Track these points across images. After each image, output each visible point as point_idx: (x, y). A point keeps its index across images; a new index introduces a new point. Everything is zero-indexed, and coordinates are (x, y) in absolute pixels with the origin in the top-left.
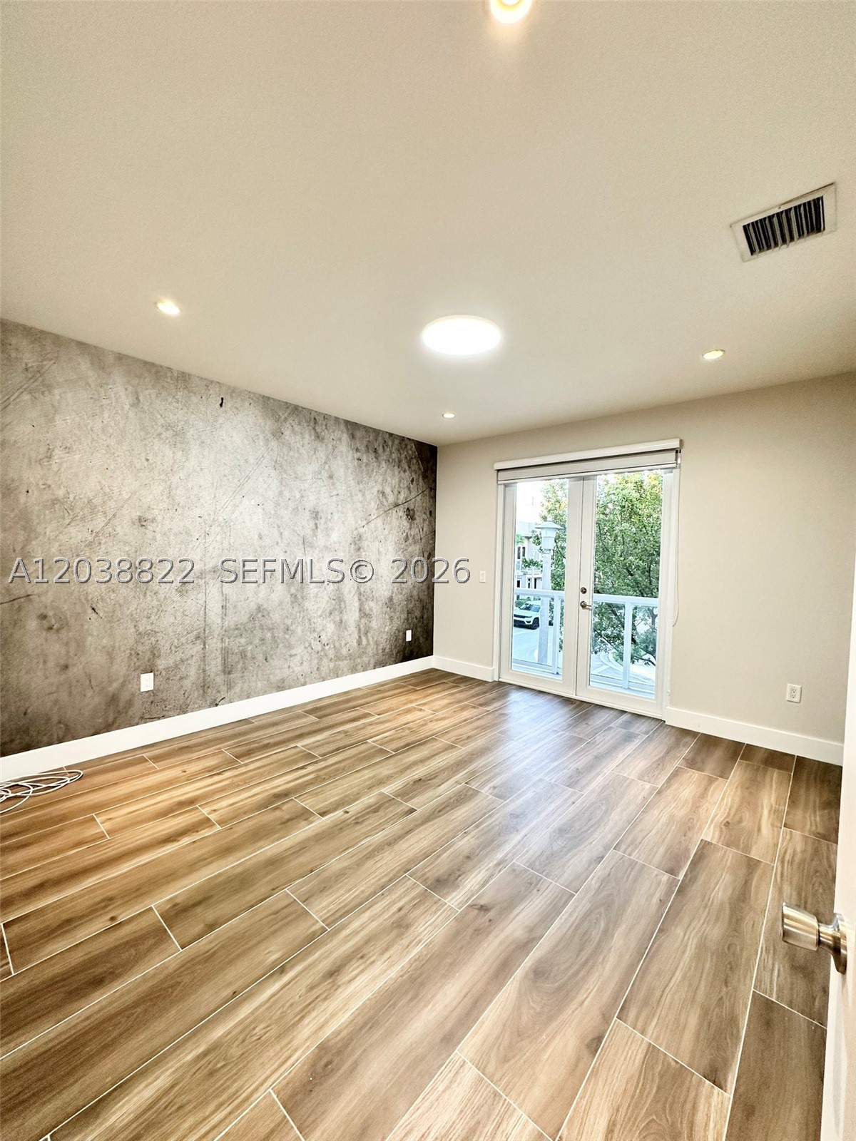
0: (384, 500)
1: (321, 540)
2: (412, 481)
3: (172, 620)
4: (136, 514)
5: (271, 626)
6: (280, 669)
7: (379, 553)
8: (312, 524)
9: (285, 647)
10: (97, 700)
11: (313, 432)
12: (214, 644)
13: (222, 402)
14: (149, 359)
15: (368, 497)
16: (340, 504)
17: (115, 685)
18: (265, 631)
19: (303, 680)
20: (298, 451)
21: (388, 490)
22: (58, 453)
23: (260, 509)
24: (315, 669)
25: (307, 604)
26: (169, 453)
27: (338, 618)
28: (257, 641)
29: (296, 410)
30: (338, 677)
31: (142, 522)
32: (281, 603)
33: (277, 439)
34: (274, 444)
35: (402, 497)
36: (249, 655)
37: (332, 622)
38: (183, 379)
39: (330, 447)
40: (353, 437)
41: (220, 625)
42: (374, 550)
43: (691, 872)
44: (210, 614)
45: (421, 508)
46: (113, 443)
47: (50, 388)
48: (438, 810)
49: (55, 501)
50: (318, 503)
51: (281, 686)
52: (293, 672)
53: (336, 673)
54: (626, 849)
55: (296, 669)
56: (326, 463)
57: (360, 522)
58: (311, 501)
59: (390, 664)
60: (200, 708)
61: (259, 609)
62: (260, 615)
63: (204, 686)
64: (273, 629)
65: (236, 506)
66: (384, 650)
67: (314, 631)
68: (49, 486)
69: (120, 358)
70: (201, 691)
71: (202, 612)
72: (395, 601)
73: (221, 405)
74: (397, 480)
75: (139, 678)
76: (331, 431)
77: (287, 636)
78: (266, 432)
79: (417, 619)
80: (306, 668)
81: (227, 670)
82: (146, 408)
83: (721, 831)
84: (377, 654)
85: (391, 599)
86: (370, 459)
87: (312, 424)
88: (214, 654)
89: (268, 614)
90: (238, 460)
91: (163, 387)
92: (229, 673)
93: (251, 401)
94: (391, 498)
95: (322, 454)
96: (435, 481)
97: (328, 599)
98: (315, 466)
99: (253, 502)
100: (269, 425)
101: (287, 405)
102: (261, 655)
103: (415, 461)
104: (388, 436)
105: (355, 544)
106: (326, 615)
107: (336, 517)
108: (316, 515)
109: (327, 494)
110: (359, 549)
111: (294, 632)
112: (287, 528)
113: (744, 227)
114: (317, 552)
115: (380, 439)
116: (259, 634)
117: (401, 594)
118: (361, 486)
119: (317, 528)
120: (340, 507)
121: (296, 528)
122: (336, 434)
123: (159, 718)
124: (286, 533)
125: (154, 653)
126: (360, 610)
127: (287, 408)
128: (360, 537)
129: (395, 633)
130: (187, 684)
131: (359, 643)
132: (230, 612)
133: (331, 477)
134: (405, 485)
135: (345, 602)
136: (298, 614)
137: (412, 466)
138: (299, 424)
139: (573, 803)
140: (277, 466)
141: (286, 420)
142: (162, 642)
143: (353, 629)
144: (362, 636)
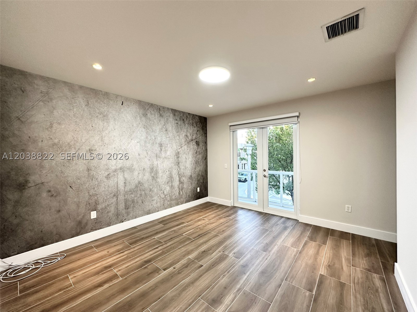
0: (187, 138)
1: (163, 155)
2: (198, 131)
3: (103, 189)
4: (88, 148)
5: (144, 189)
6: (148, 206)
7: (186, 158)
8: (159, 149)
9: (150, 197)
10: (73, 224)
11: (159, 114)
12: (121, 198)
13: (123, 103)
14: (92, 87)
15: (181, 138)
16: (170, 140)
17: (80, 217)
18: (142, 191)
19: (157, 210)
20: (153, 121)
21: (189, 135)
22: (55, 125)
23: (139, 144)
24: (162, 205)
25: (159, 180)
26: (101, 123)
27: (171, 185)
28: (139, 195)
29: (152, 105)
30: (171, 207)
31: (90, 151)
32: (148, 180)
33: (145, 117)
34: (143, 119)
35: (194, 137)
36: (136, 201)
37: (168, 186)
38: (106, 95)
39: (166, 119)
40: (175, 115)
41: (124, 190)
42: (184, 158)
43: (318, 290)
44: (119, 186)
45: (201, 141)
46: (78, 120)
47: (51, 99)
48: (212, 265)
49: (54, 144)
50: (162, 141)
51: (149, 213)
52: (154, 206)
53: (171, 206)
54: (290, 280)
55: (154, 205)
56: (164, 125)
57: (178, 147)
58: (159, 140)
59: (192, 201)
60: (116, 223)
61: (139, 183)
62: (139, 185)
63: (117, 215)
64: (145, 190)
65: (129, 143)
66: (189, 196)
67: (162, 190)
68: (51, 139)
69: (81, 87)
70: (116, 217)
71: (116, 185)
72: (193, 177)
73: (122, 104)
74: (192, 131)
75: (90, 213)
76: (165, 113)
77: (151, 193)
78: (140, 114)
79: (201, 183)
80: (159, 204)
81: (127, 207)
82: (91, 106)
83: (327, 270)
84: (186, 198)
85: (191, 176)
86: (181, 123)
87: (158, 110)
88: (121, 202)
89: (143, 185)
90: (129, 125)
91: (98, 98)
92: (128, 209)
93: (134, 102)
94: (190, 138)
95: (163, 122)
96: (206, 130)
97: (166, 177)
98: (160, 127)
99: (136, 141)
100: (141, 111)
101: (148, 104)
102: (140, 201)
103: (198, 123)
104: (188, 114)
105: (177, 156)
106: (166, 184)
107: (169, 146)
108: (161, 145)
109: (165, 137)
110: (178, 157)
111: (153, 191)
112: (150, 151)
113: (327, 27)
114: (161, 159)
115: (185, 116)
116: (139, 192)
117: (195, 174)
118: (178, 133)
119: (161, 150)
120: (170, 142)
121: (153, 151)
122: (168, 114)
123: (99, 229)
124: (149, 153)
125: (97, 203)
126: (179, 181)
127: (149, 105)
128: (178, 153)
129: (193, 189)
130: (110, 214)
131: (179, 193)
132: (128, 184)
133: (166, 130)
134: (195, 133)
135: (173, 178)
136: (155, 184)
137: (197, 125)
138: (153, 111)
139: (267, 259)
140: (145, 127)
141: (148, 109)
142: (99, 199)
143: (177, 188)
144: (180, 191)
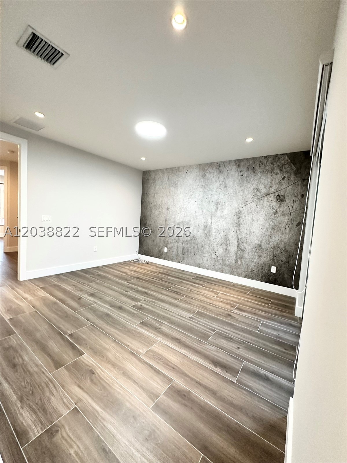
1: (219, 214)
2: (284, 178)
4: (167, 207)
6: (199, 259)
7: (253, 220)
8: (215, 208)
9: (201, 252)
10: (157, 250)
11: (218, 171)
12: (180, 244)
13: (187, 171)
14: (172, 167)
15: (247, 193)
16: (229, 197)
19: (207, 267)
20: (211, 180)
21: (261, 187)
23: (196, 203)
24: (213, 265)
25: (211, 239)
26: (174, 190)
29: (211, 164)
31: (168, 209)
32: (201, 236)
33: (203, 178)
35: (273, 189)
36: (189, 251)
38: (178, 169)
40: (239, 166)
41: (182, 239)
42: (249, 219)
43: (67, 340)
45: (292, 194)
46: (164, 190)
49: (155, 205)
50: (219, 199)
51: (199, 266)
52: (204, 262)
53: (222, 271)
56: (223, 181)
57: (240, 205)
58: (215, 198)
60: (176, 262)
61: (194, 237)
63: (177, 256)
64: (197, 244)
65: (189, 203)
67: (213, 250)
68: (154, 202)
72: (263, 247)
75: (164, 248)
76: (226, 167)
77: (202, 249)
78: (200, 176)
79: (282, 262)
80: (209, 263)
81: (183, 253)
82: (170, 180)
84: (248, 271)
86: (249, 174)
87: (218, 168)
88: (180, 248)
89: (196, 239)
90: (190, 188)
91: (174, 173)
93: (196, 167)
94: (264, 191)
97: (220, 238)
98: (218, 184)
99: (194, 201)
100: (201, 173)
102: (193, 252)
103: (287, 166)
104: (263, 158)
105: (237, 215)
106: (219, 245)
107: (227, 204)
108: (217, 203)
109: (223, 194)
110: (239, 218)
111: (205, 248)
112: (205, 209)
114: (216, 218)
116: (193, 245)
117: (269, 244)
121: (208, 209)
122: (229, 168)
126: (238, 247)
127: (208, 165)
128: (240, 212)
129: (262, 264)
134: (277, 182)
135: (229, 241)
136: (207, 242)
137: (284, 170)
138: (212, 169)
140: (203, 187)
141: (207, 170)
142: (169, 240)
143: (233, 254)
144: (238, 259)
